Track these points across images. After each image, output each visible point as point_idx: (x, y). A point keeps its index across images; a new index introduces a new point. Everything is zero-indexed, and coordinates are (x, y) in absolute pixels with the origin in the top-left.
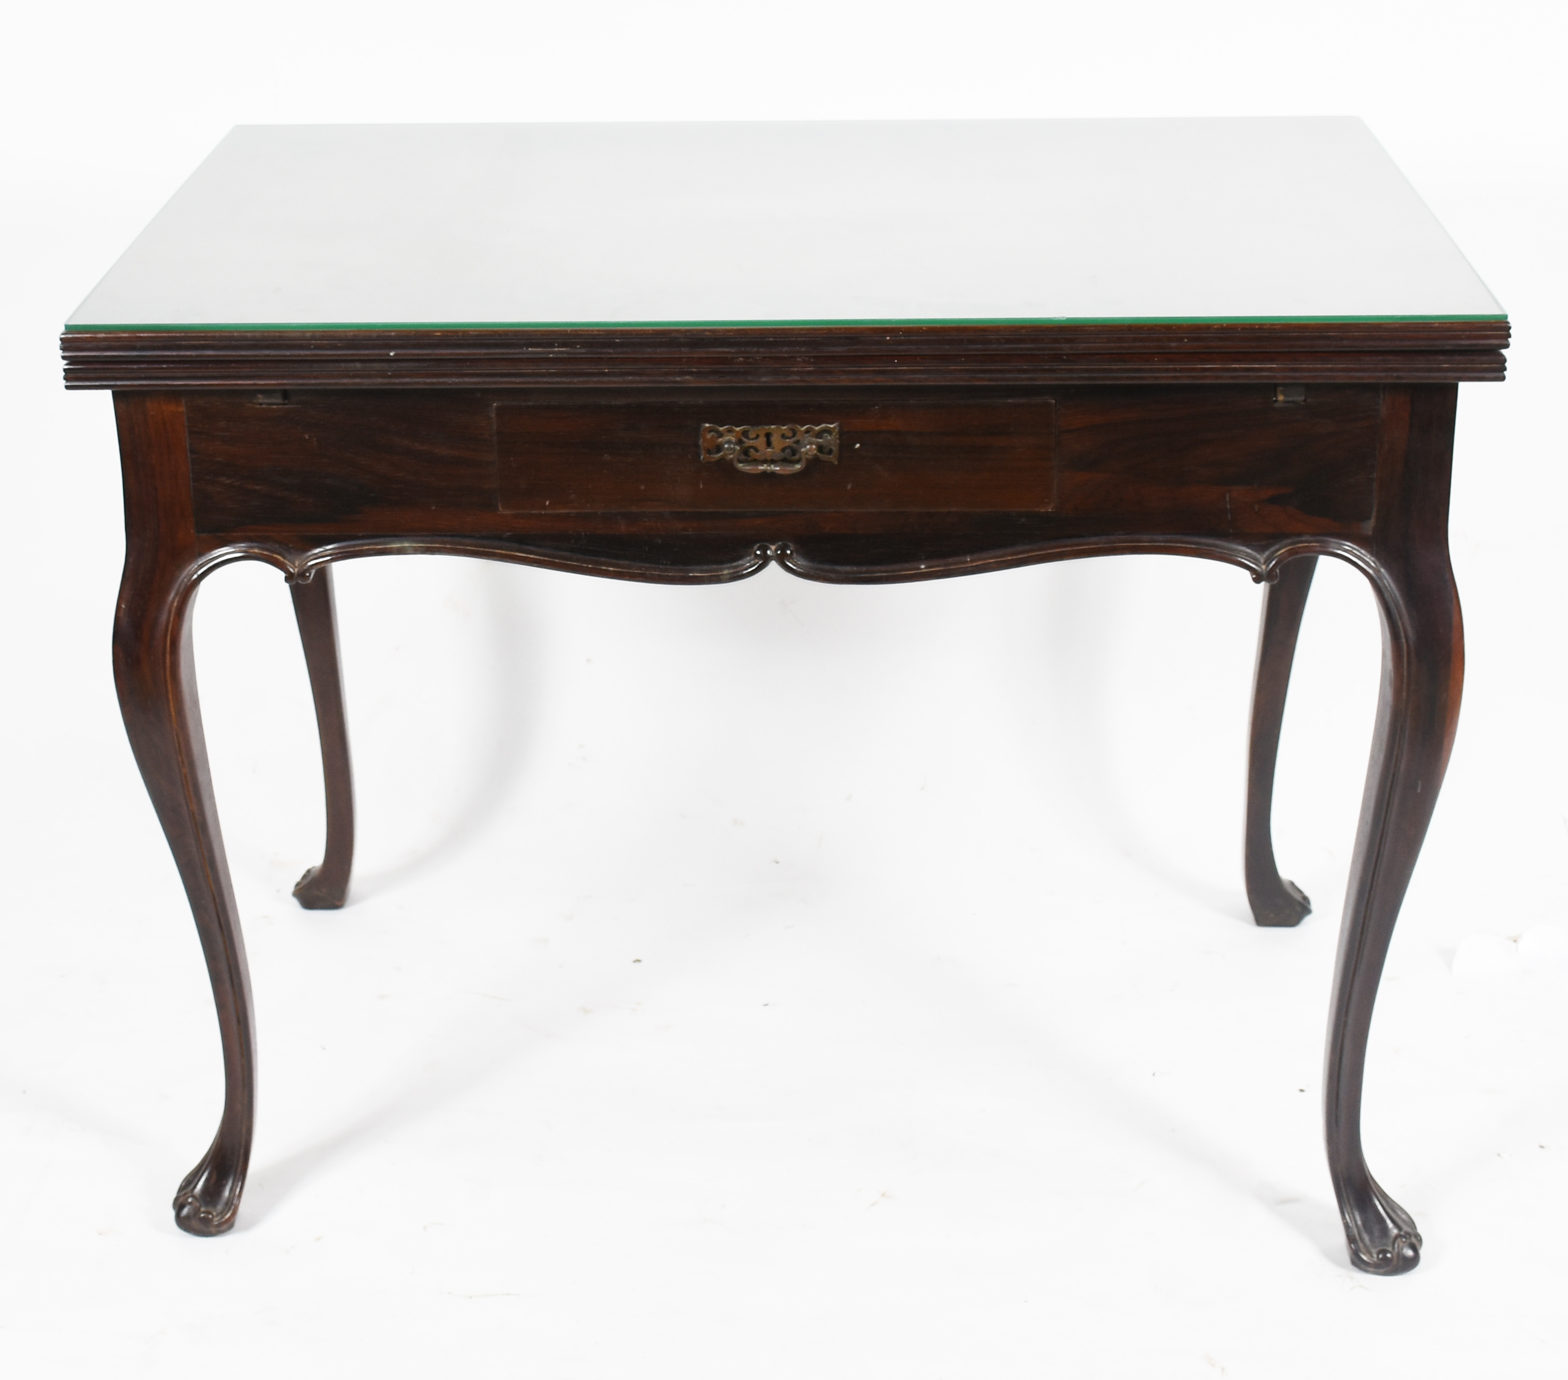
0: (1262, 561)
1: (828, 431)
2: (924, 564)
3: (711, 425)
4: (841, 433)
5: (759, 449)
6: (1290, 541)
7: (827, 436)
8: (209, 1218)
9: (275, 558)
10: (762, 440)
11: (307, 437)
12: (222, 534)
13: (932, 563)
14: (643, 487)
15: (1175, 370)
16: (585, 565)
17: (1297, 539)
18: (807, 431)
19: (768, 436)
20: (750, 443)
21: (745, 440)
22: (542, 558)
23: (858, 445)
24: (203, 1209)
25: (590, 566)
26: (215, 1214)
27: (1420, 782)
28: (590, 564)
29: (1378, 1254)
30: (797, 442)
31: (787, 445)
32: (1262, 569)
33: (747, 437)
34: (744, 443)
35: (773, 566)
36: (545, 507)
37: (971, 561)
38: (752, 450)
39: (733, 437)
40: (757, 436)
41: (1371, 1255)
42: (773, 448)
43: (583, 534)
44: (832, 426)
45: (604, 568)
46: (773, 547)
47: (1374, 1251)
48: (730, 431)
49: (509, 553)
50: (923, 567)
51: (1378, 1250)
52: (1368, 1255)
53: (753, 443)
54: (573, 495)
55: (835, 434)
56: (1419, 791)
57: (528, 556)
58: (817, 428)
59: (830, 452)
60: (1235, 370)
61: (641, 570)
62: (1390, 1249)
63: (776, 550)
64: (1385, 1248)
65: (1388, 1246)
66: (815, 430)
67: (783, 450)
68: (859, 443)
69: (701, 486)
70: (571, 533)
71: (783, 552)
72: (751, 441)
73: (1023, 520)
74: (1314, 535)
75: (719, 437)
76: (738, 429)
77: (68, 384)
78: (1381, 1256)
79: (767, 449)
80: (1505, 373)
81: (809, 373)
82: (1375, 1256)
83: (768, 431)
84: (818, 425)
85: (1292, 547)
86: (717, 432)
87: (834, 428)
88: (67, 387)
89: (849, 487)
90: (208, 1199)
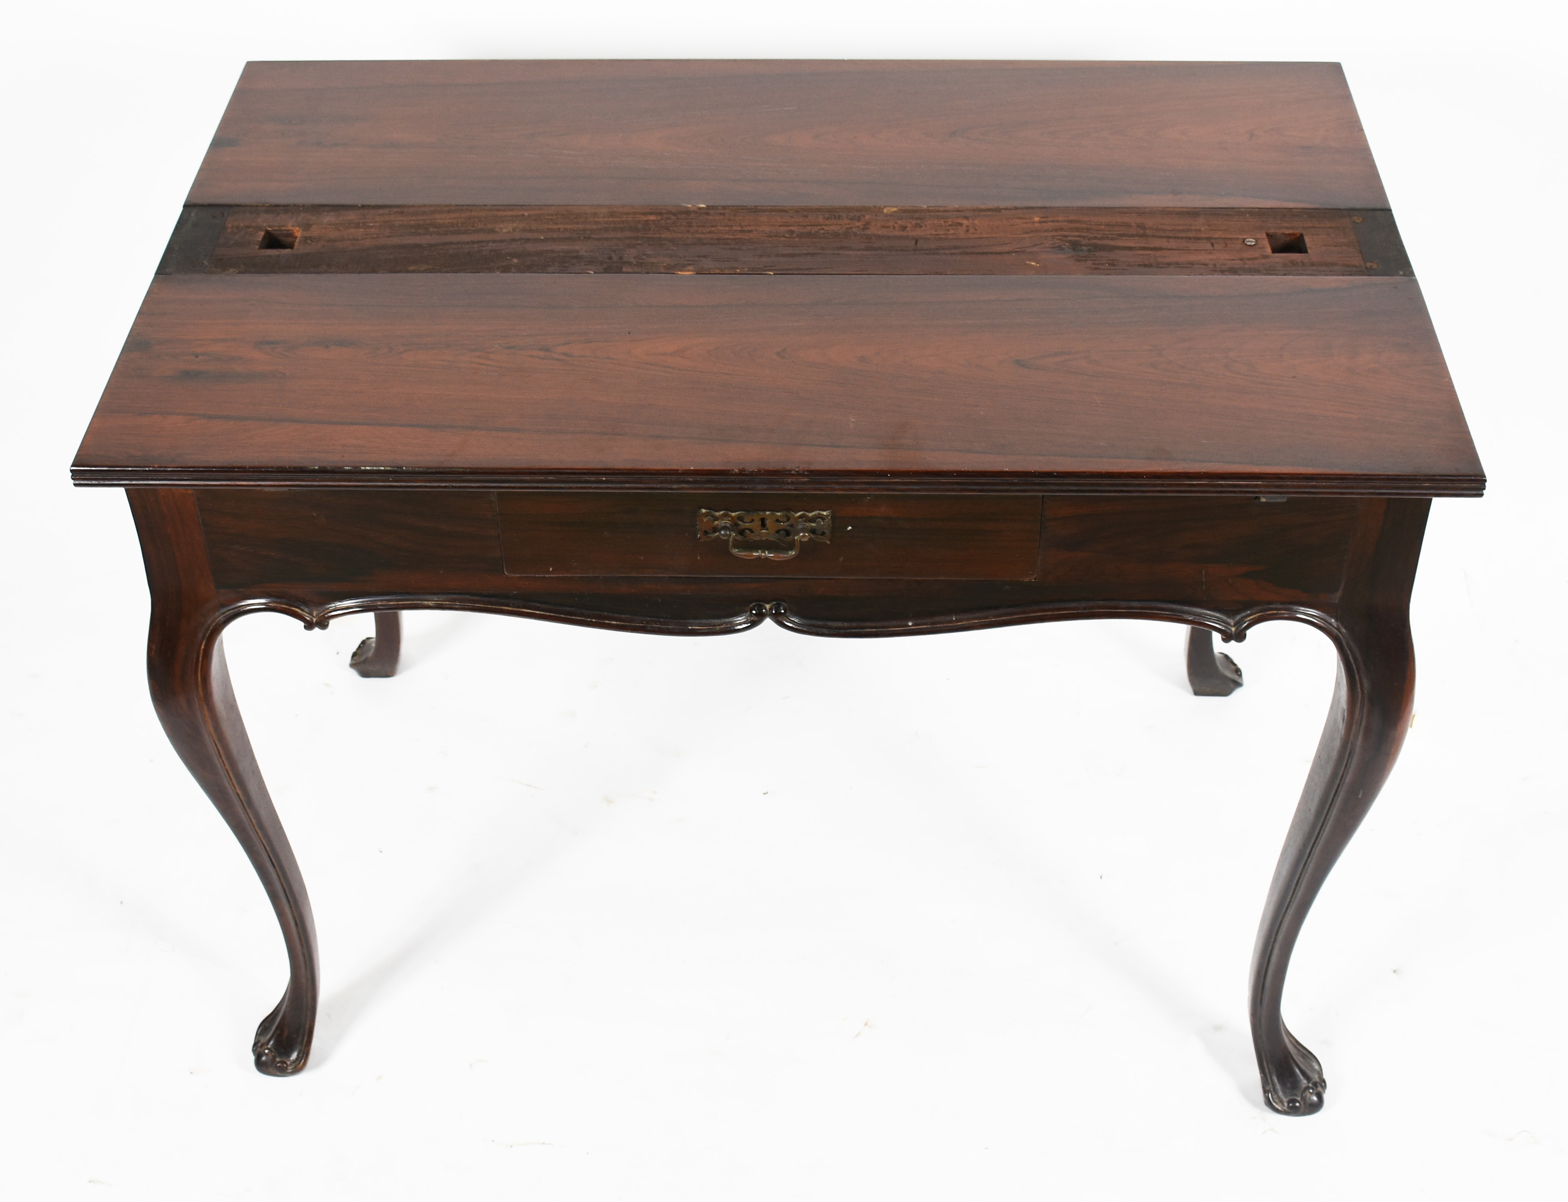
0: (1232, 624)
1: (823, 518)
2: (912, 622)
3: (708, 511)
4: (833, 518)
5: (754, 530)
6: (1259, 608)
7: (820, 522)
8: (284, 1066)
9: (293, 610)
10: (757, 523)
11: (315, 514)
12: (241, 590)
13: (919, 621)
14: (642, 558)
15: (1162, 485)
16: (589, 620)
17: (1266, 607)
18: (800, 517)
19: (763, 521)
20: (745, 525)
21: (740, 523)
22: (547, 614)
23: (850, 528)
24: (278, 1059)
25: (594, 620)
26: (288, 1063)
27: (1361, 791)
28: (594, 619)
29: (1289, 1102)
30: (791, 526)
31: (781, 528)
32: (1231, 631)
33: (742, 520)
34: (739, 525)
35: (768, 622)
36: (549, 572)
37: (957, 621)
38: (747, 531)
39: (729, 521)
40: (753, 521)
41: (1282, 1102)
42: (767, 529)
43: (586, 593)
44: (825, 513)
45: (607, 622)
46: (768, 606)
47: (1285, 1100)
48: (725, 515)
49: (516, 609)
50: (910, 624)
51: (1288, 1099)
52: (1280, 1104)
53: (750, 525)
54: (576, 563)
55: (828, 521)
56: (1360, 797)
57: (534, 612)
58: (810, 515)
59: (823, 533)
60: (1221, 485)
61: (643, 623)
62: (1299, 1099)
63: (771, 609)
64: (1295, 1097)
65: (1297, 1096)
66: (808, 516)
67: (778, 532)
68: (851, 526)
69: (699, 558)
70: (574, 592)
71: (778, 610)
72: (746, 524)
73: (1007, 587)
74: (1282, 603)
75: (715, 520)
76: (733, 514)
77: (77, 482)
78: (1291, 1105)
79: (761, 530)
80: (1484, 491)
81: (804, 483)
82: (1286, 1104)
83: (763, 517)
84: (811, 512)
85: (1262, 614)
86: (713, 516)
87: (827, 516)
88: (75, 485)
89: (841, 559)
90: (283, 1050)
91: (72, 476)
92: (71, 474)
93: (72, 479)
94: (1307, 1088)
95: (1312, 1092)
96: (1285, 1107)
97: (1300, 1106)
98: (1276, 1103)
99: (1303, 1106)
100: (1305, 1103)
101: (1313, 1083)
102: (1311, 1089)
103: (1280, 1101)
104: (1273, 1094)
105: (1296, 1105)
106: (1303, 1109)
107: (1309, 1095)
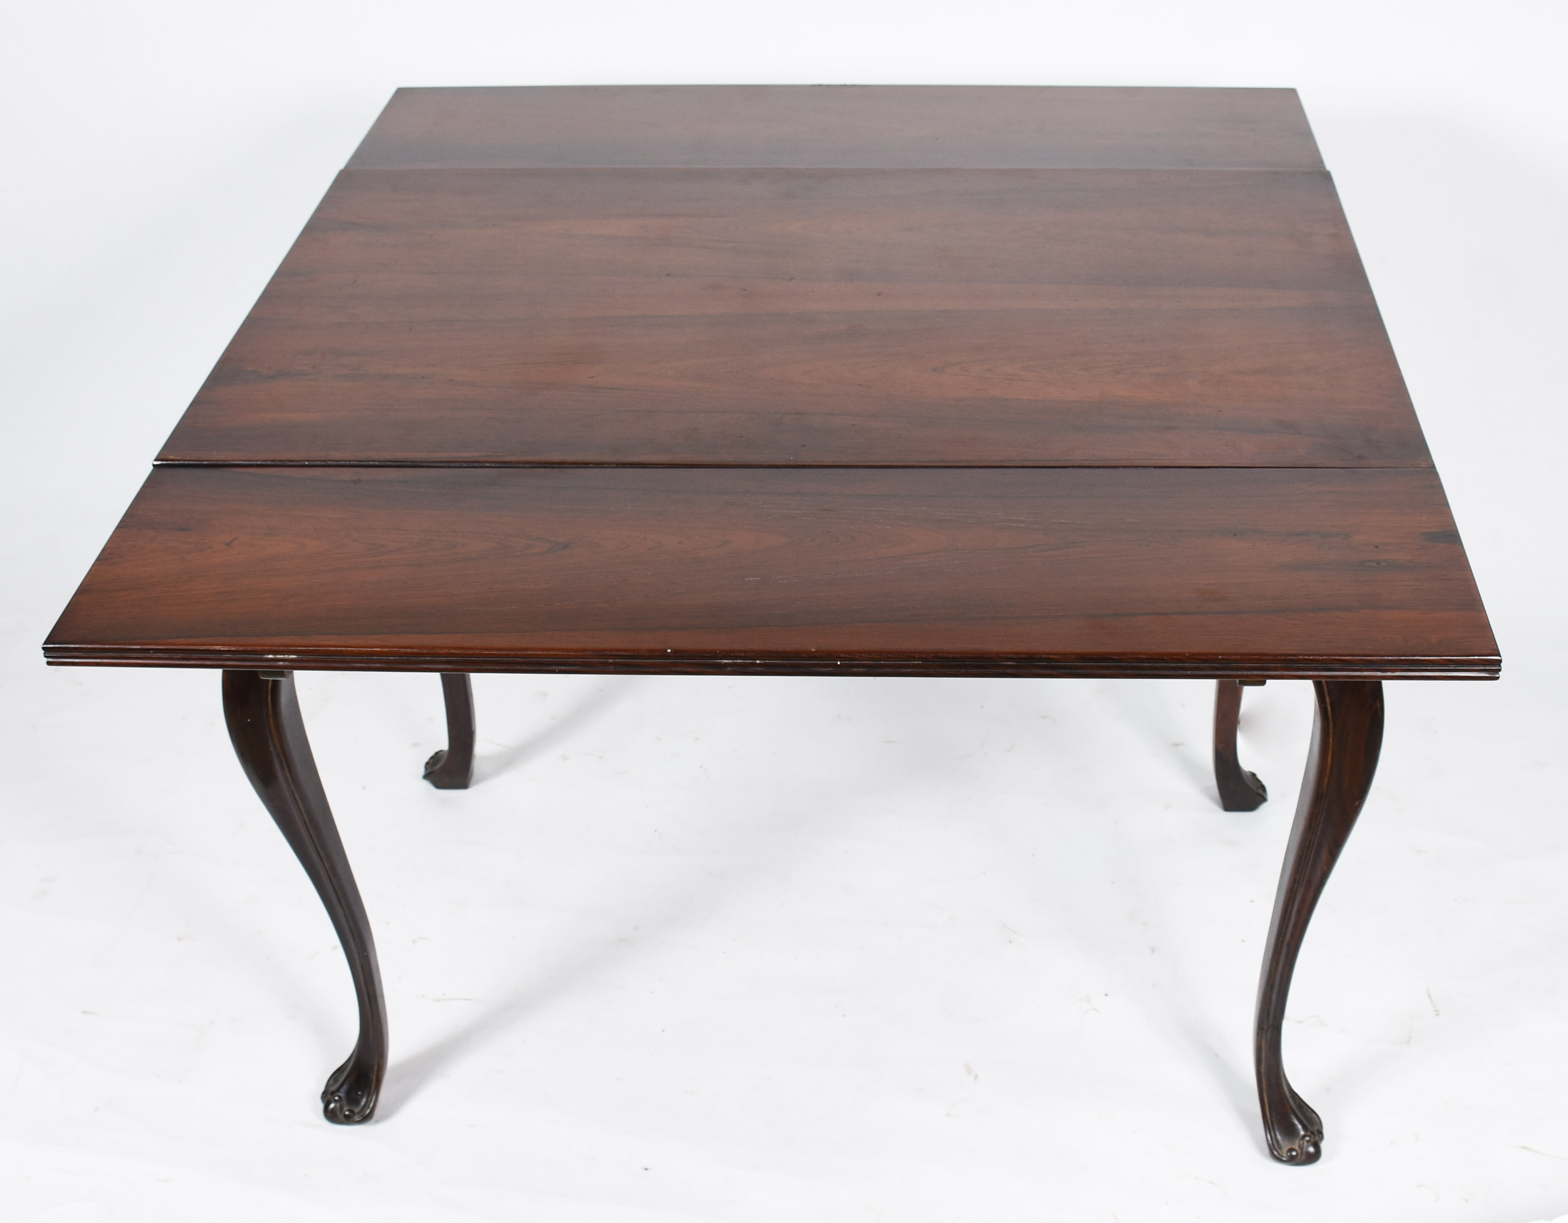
8: (351, 1115)
26: (356, 1112)
91: (44, 653)
92: (43, 652)
93: (45, 657)
94: (1304, 1136)
95: (1308, 1141)
96: (1285, 1155)
97: (1297, 1156)
98: (1277, 1152)
99: (1300, 1156)
100: (1302, 1153)
101: (1309, 1134)
102: (1307, 1138)
103: (1280, 1148)
104: (1274, 1142)
105: (1294, 1153)
106: (1301, 1159)
107: (1305, 1144)
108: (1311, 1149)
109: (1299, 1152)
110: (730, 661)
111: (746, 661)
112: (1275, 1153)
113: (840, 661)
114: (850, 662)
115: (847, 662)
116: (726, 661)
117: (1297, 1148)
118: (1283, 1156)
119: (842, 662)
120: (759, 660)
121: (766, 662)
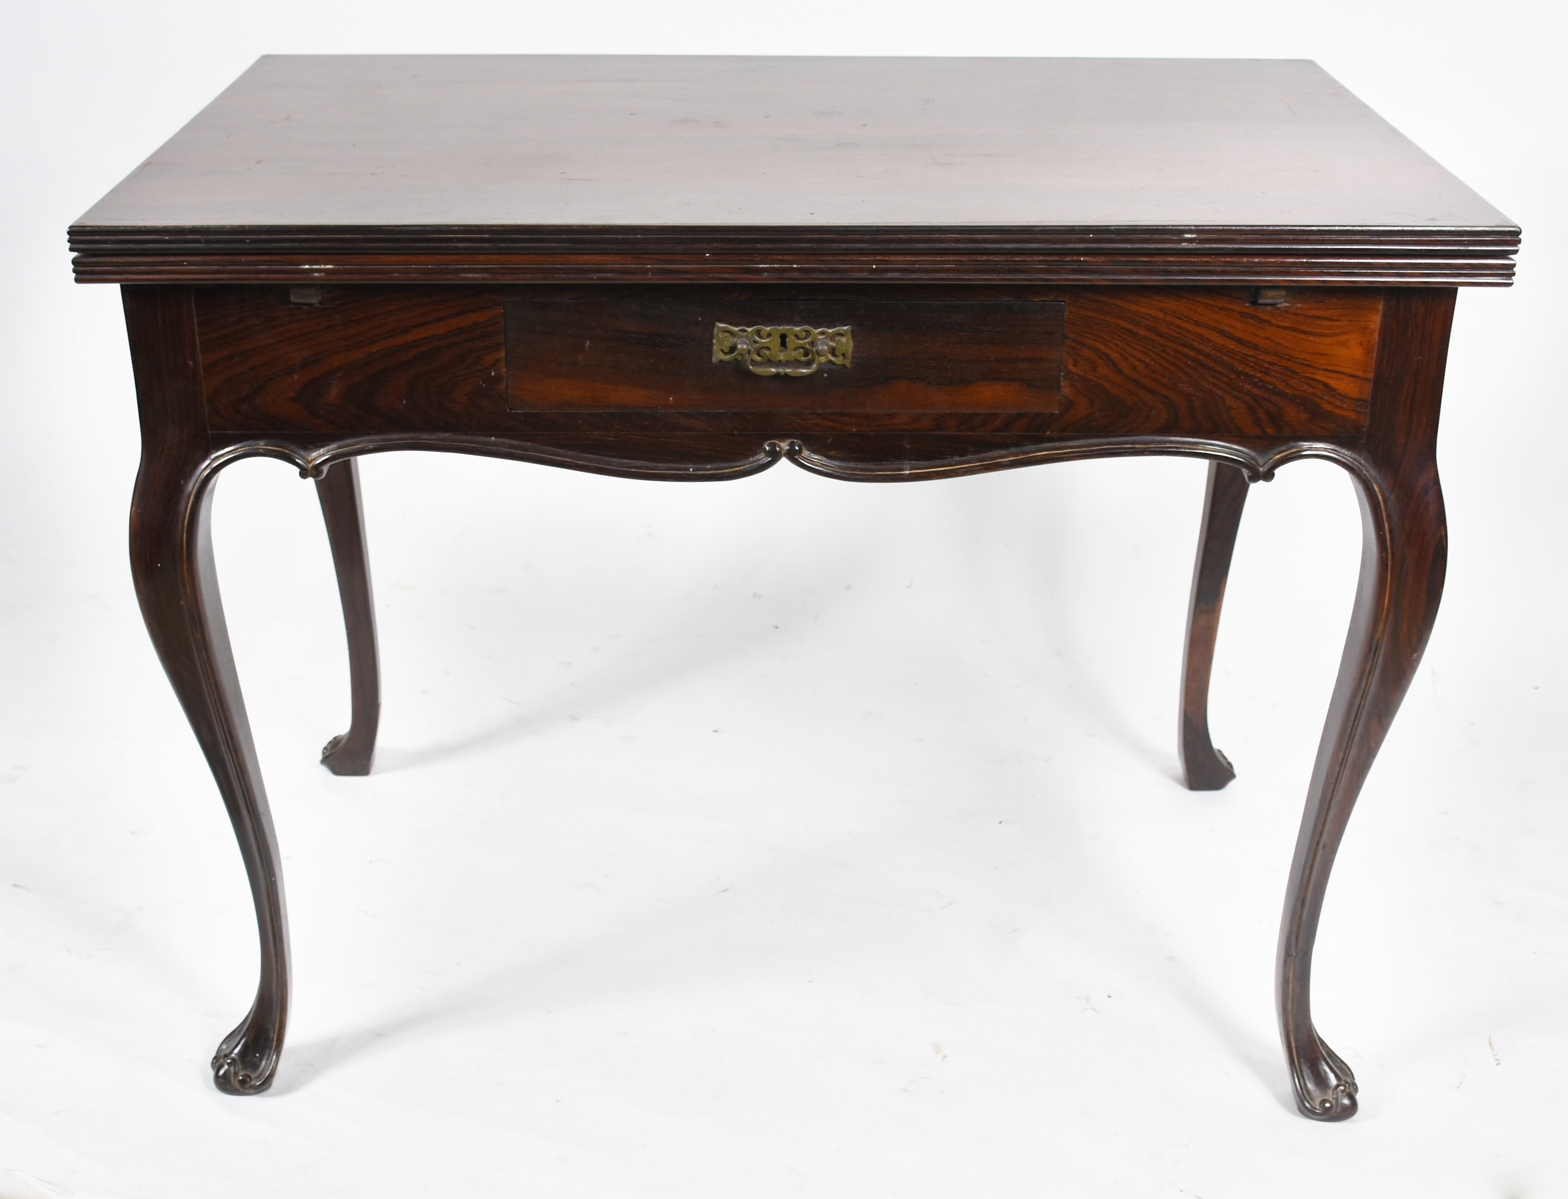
94: (1338, 1086)
95: (1343, 1091)
96: (1318, 1107)
97: (1332, 1106)
98: (1309, 1103)
99: (1335, 1107)
100: (1337, 1105)
101: (1343, 1083)
102: (1342, 1088)
103: (1312, 1099)
104: (1305, 1092)
105: (1327, 1105)
106: (1335, 1111)
107: (1340, 1094)
108: (1346, 1101)
109: (1334, 1102)
110: (768, 266)
111: (783, 266)
112: (1307, 1105)
113: (875, 265)
114: (885, 266)
115: (883, 266)
116: (763, 266)
117: (1331, 1100)
118: (1317, 1109)
119: (877, 266)
120: (796, 265)
121: (803, 267)
